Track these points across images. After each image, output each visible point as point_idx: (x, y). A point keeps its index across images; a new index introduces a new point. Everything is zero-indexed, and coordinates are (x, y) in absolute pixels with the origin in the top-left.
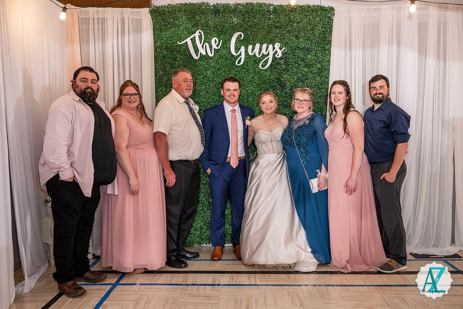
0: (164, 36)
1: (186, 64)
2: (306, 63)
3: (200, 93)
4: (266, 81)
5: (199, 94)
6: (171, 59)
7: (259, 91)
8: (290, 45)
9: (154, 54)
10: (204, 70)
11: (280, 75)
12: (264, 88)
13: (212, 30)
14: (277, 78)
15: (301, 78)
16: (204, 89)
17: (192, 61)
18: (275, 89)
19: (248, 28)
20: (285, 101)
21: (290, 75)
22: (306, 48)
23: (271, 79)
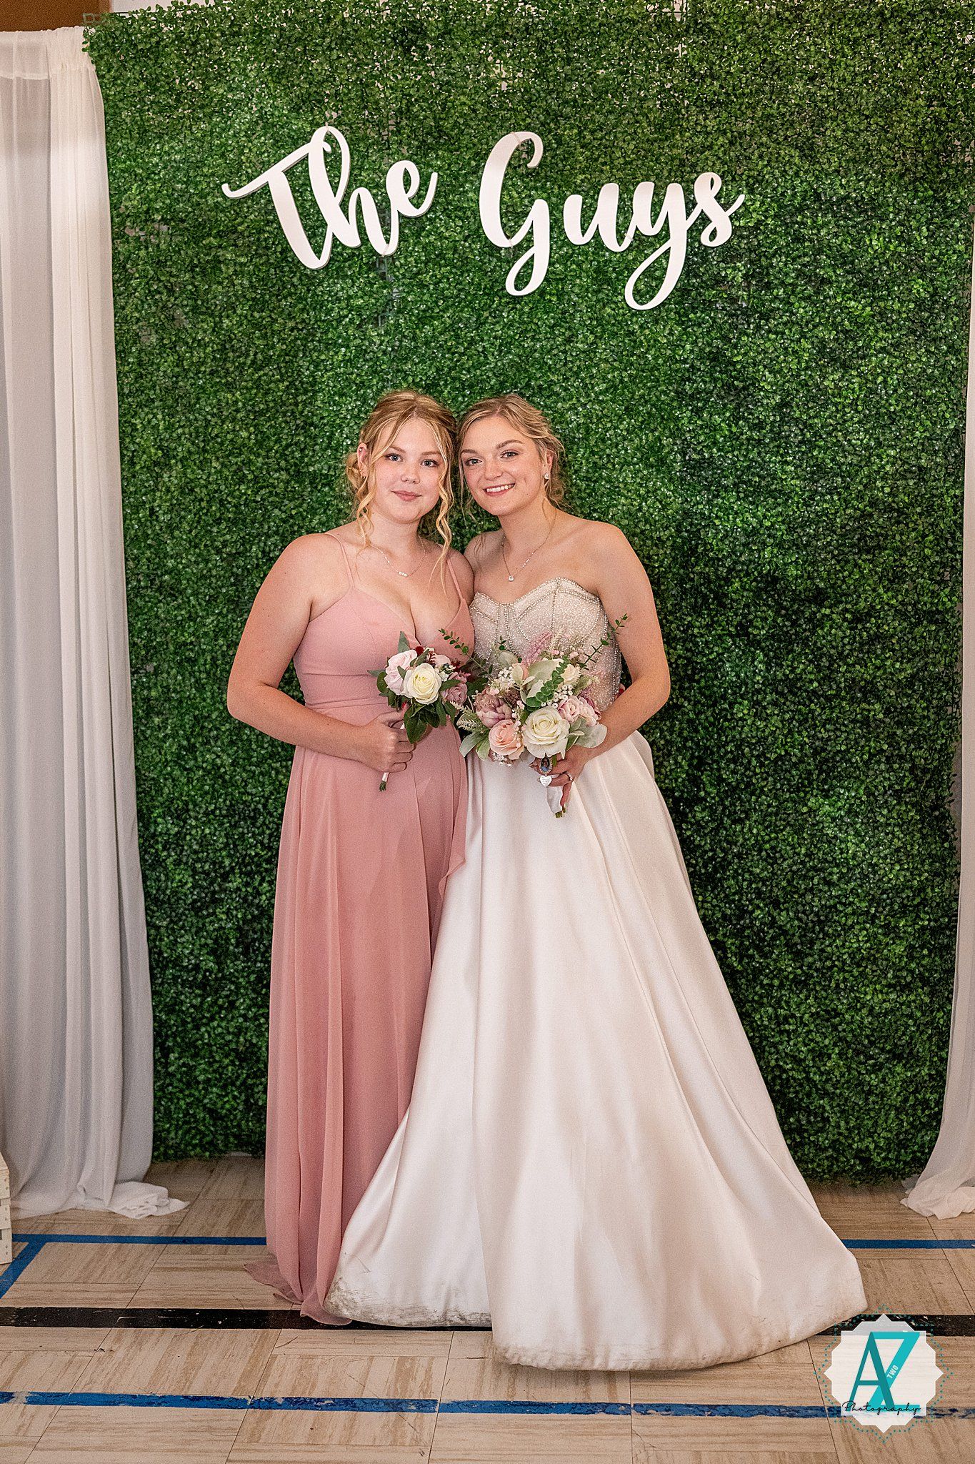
0: (155, 160)
1: (263, 295)
2: (859, 272)
3: (333, 434)
4: (656, 368)
5: (330, 438)
6: (192, 270)
7: (621, 419)
8: (775, 189)
9: (114, 249)
10: (351, 321)
11: (725, 339)
12: (646, 402)
13: (391, 128)
14: (710, 352)
15: (833, 350)
16: (354, 417)
17: (295, 280)
18: (702, 409)
19: (567, 110)
20: (749, 467)
21: (776, 333)
22: (856, 202)
23: (685, 361)
